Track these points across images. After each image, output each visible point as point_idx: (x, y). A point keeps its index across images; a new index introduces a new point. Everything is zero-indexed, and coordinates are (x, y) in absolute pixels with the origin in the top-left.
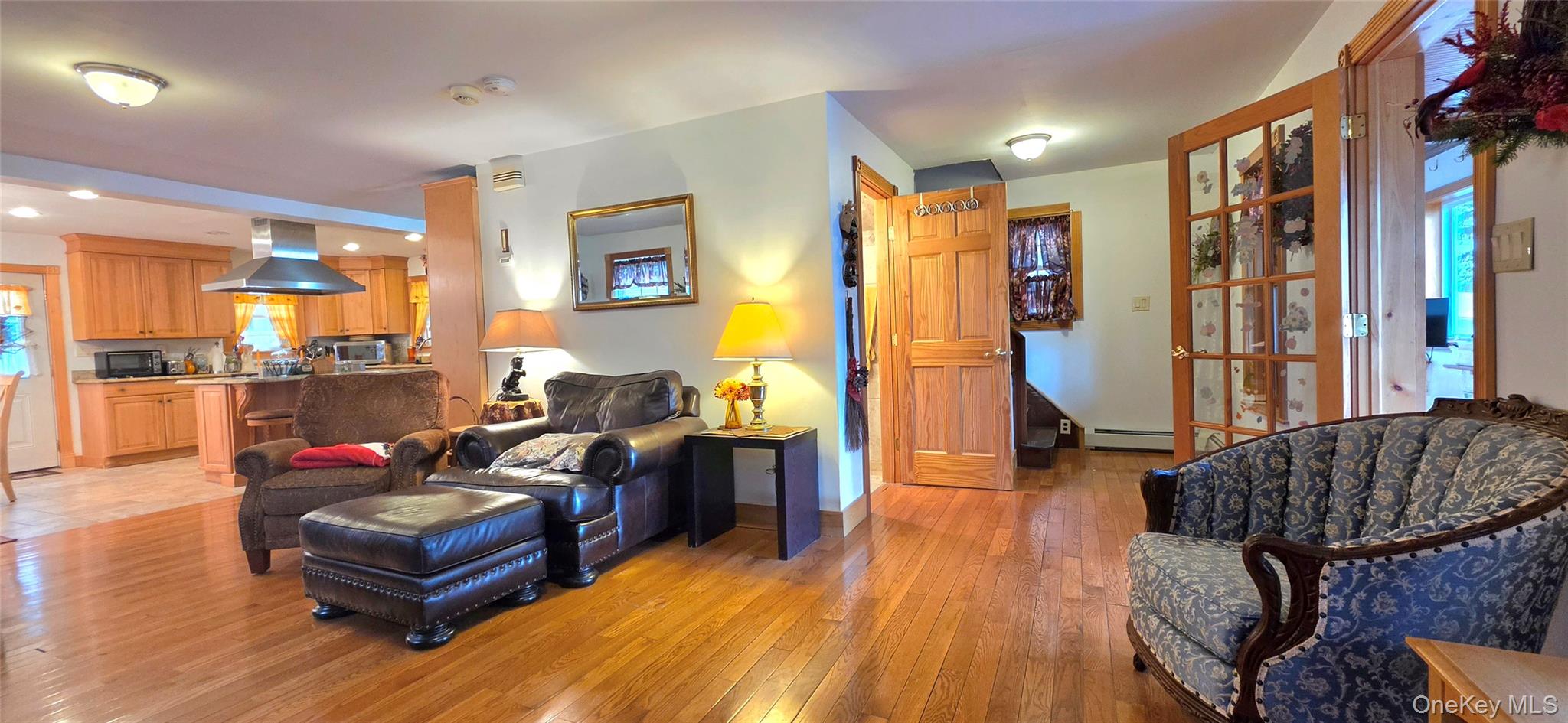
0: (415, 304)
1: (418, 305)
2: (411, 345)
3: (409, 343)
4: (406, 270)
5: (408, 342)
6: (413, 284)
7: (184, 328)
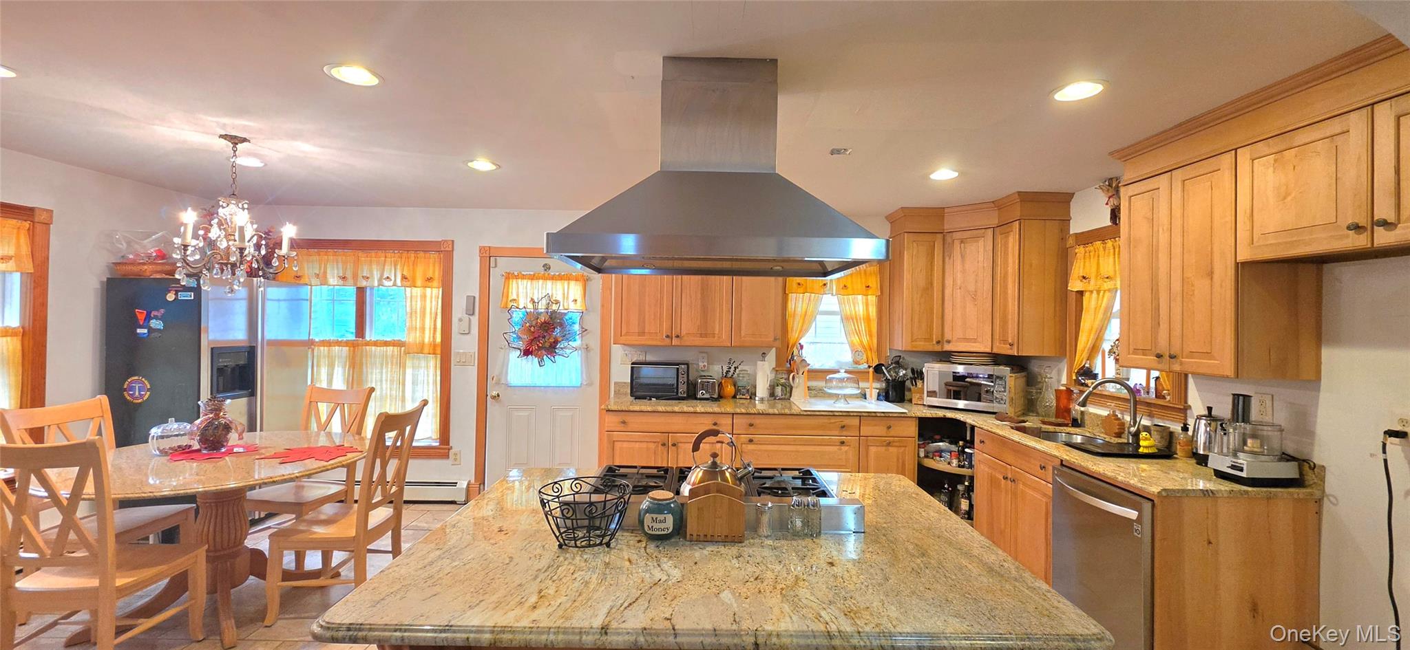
0: (1081, 293)
1: (1087, 295)
2: (1064, 380)
3: (1059, 377)
4: (1066, 221)
5: (1059, 374)
6: (1080, 250)
7: (717, 332)
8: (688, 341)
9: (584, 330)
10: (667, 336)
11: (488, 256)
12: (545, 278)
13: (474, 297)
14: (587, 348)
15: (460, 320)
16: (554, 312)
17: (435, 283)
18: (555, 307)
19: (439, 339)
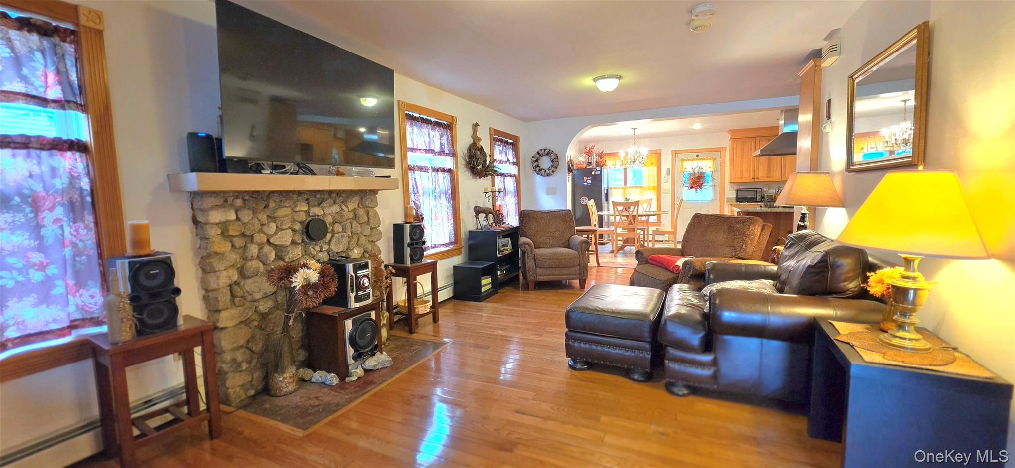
7: (774, 175)
8: (761, 180)
9: (713, 179)
10: (753, 178)
11: (675, 153)
12: (697, 160)
13: (669, 169)
14: (714, 186)
15: (664, 177)
16: (701, 172)
17: (654, 165)
18: (701, 171)
19: (656, 184)
